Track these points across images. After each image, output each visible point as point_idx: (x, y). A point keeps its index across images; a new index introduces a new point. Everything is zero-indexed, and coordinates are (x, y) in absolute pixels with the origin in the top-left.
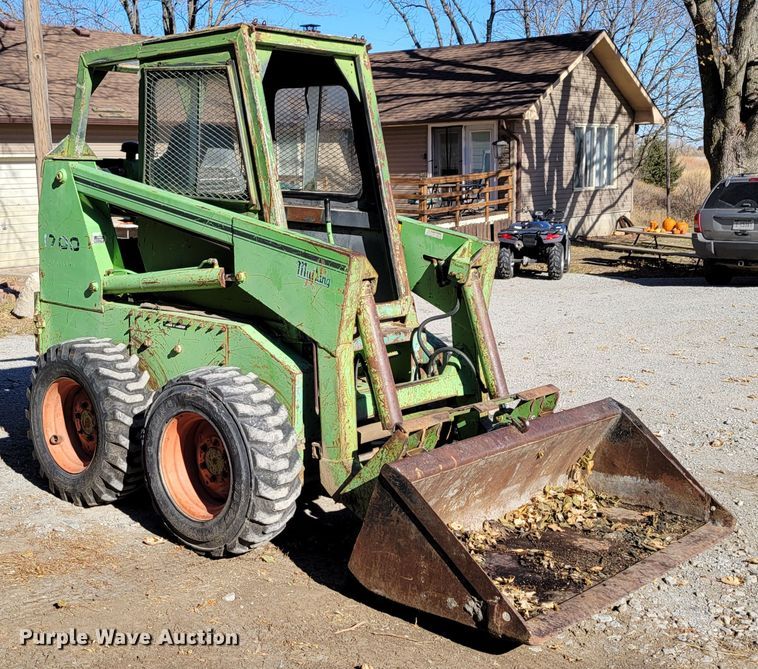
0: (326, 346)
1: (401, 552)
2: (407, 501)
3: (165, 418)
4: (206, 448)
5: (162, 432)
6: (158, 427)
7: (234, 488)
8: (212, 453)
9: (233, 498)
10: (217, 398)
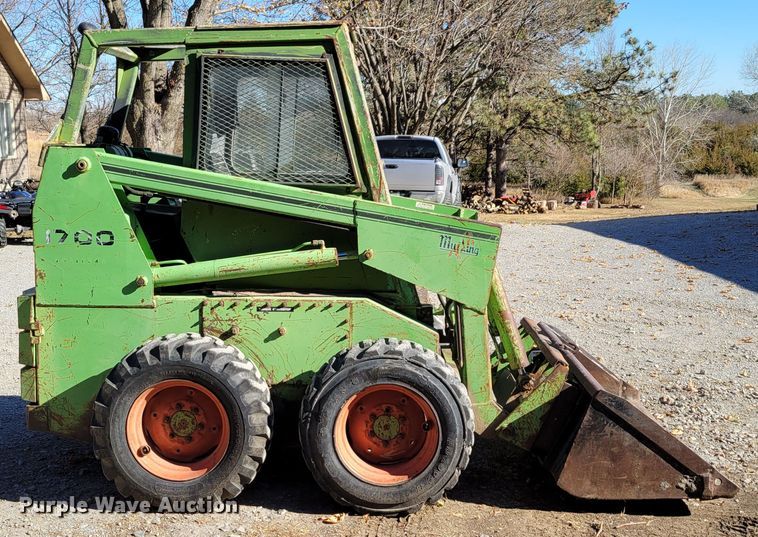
0: (474, 307)
1: (614, 458)
2: (623, 416)
3: (345, 396)
4: (374, 417)
5: (340, 410)
6: (335, 406)
7: (445, 444)
8: (383, 420)
9: (443, 453)
10: (420, 366)
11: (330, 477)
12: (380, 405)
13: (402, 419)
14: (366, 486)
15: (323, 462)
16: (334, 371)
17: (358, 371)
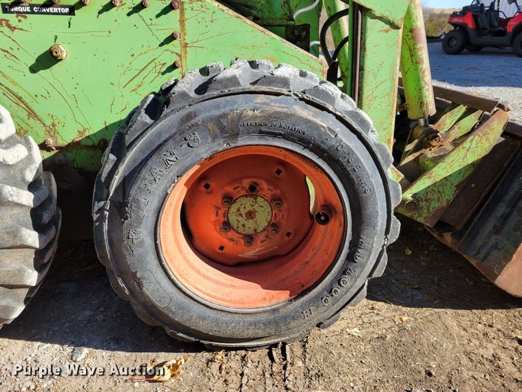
3: (175, 169)
4: (229, 199)
5: (165, 196)
6: (157, 189)
7: (355, 245)
8: (246, 204)
9: (351, 258)
10: (323, 108)
11: (154, 306)
12: (240, 179)
13: (276, 201)
14: (219, 315)
15: (140, 285)
16: (148, 120)
17: (198, 119)
